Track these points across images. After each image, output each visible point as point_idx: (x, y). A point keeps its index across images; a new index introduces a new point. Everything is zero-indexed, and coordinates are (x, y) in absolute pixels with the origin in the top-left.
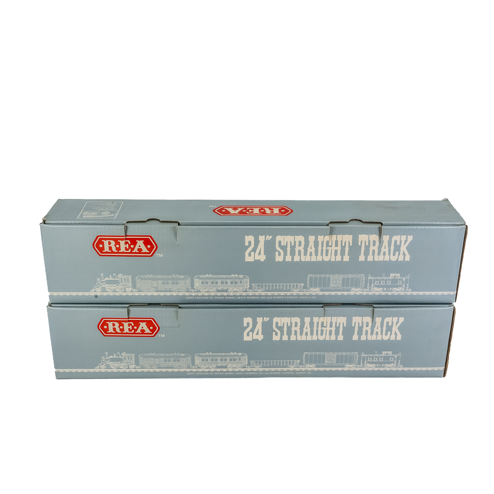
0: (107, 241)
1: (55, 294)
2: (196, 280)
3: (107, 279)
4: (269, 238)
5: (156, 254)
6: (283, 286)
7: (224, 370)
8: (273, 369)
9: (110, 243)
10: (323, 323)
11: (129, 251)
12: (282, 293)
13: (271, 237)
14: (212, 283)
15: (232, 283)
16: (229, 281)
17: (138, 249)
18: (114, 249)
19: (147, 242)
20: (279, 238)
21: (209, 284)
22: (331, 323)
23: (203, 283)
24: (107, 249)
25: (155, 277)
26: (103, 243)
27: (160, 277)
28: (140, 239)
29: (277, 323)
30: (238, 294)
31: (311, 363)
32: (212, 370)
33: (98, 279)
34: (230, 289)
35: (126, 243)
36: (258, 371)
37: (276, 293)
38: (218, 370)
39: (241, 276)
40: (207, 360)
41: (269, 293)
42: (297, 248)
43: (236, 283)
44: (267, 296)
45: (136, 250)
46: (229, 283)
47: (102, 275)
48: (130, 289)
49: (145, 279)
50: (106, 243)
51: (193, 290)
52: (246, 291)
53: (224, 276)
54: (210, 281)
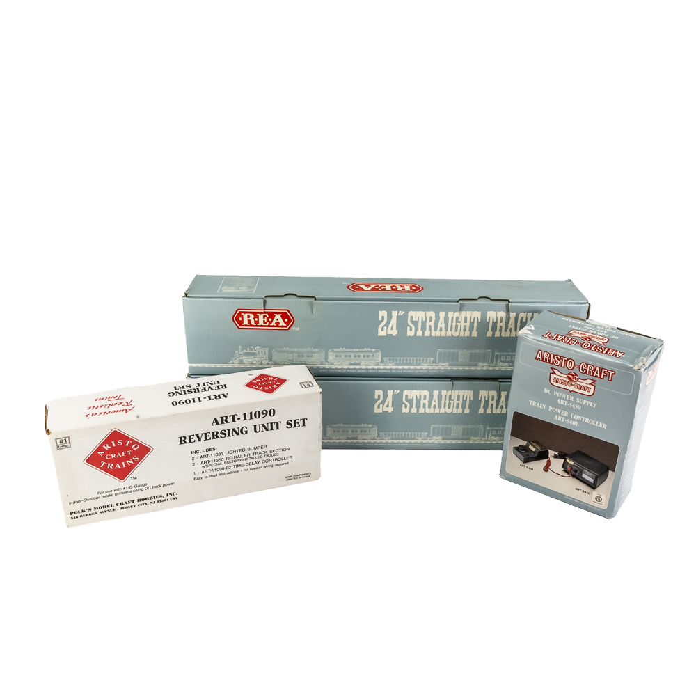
0: (247, 314)
1: (194, 365)
2: (330, 353)
3: (245, 351)
4: (402, 313)
5: (293, 328)
6: (413, 360)
7: (355, 441)
8: (401, 441)
9: (249, 317)
10: (450, 396)
11: (267, 324)
12: (412, 367)
13: (403, 312)
14: (346, 356)
15: (364, 356)
16: (362, 355)
17: (276, 323)
18: (253, 323)
19: (284, 316)
20: (411, 314)
21: (343, 357)
22: (459, 397)
23: (336, 356)
24: (246, 322)
25: (292, 350)
26: (242, 317)
27: (296, 350)
28: (278, 313)
29: (407, 396)
30: (370, 367)
31: (438, 435)
32: (343, 441)
33: (237, 352)
34: (363, 363)
35: (265, 316)
36: (387, 443)
37: (406, 367)
38: (349, 441)
39: (374, 350)
40: (338, 431)
41: (400, 367)
42: (428, 324)
43: (368, 356)
44: (397, 369)
45: (273, 324)
46: (362, 357)
47: (240, 347)
48: (267, 361)
49: (282, 352)
50: (245, 316)
51: (327, 363)
52: (377, 365)
53: (357, 350)
54: (343, 355)
